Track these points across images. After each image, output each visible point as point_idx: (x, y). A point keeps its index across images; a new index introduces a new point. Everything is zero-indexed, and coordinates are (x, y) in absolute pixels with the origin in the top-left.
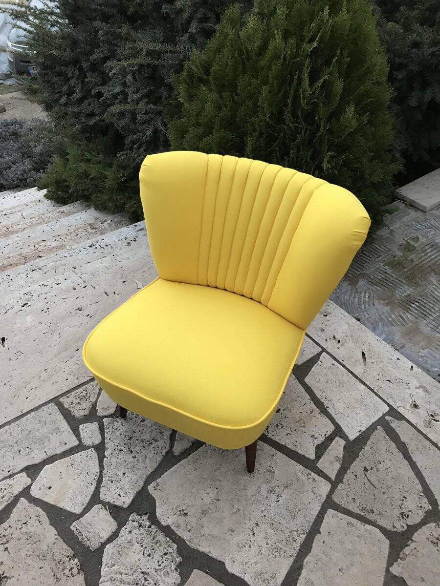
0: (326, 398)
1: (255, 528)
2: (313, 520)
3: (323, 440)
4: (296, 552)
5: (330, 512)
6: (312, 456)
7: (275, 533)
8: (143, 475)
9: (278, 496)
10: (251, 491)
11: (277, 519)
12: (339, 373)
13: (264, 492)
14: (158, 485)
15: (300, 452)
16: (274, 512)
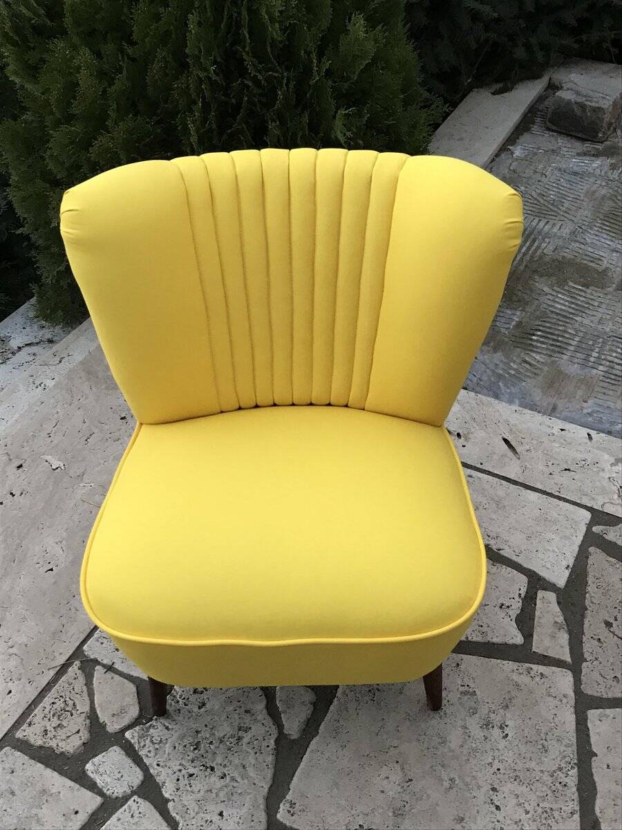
0: (489, 536)
1: (494, 798)
2: (575, 740)
3: (520, 605)
4: (576, 802)
5: (593, 714)
6: (519, 639)
7: (528, 789)
8: (256, 800)
9: (501, 728)
10: (455, 739)
11: (520, 766)
12: (487, 487)
13: (477, 732)
14: (292, 804)
15: (495, 640)
16: (509, 756)
